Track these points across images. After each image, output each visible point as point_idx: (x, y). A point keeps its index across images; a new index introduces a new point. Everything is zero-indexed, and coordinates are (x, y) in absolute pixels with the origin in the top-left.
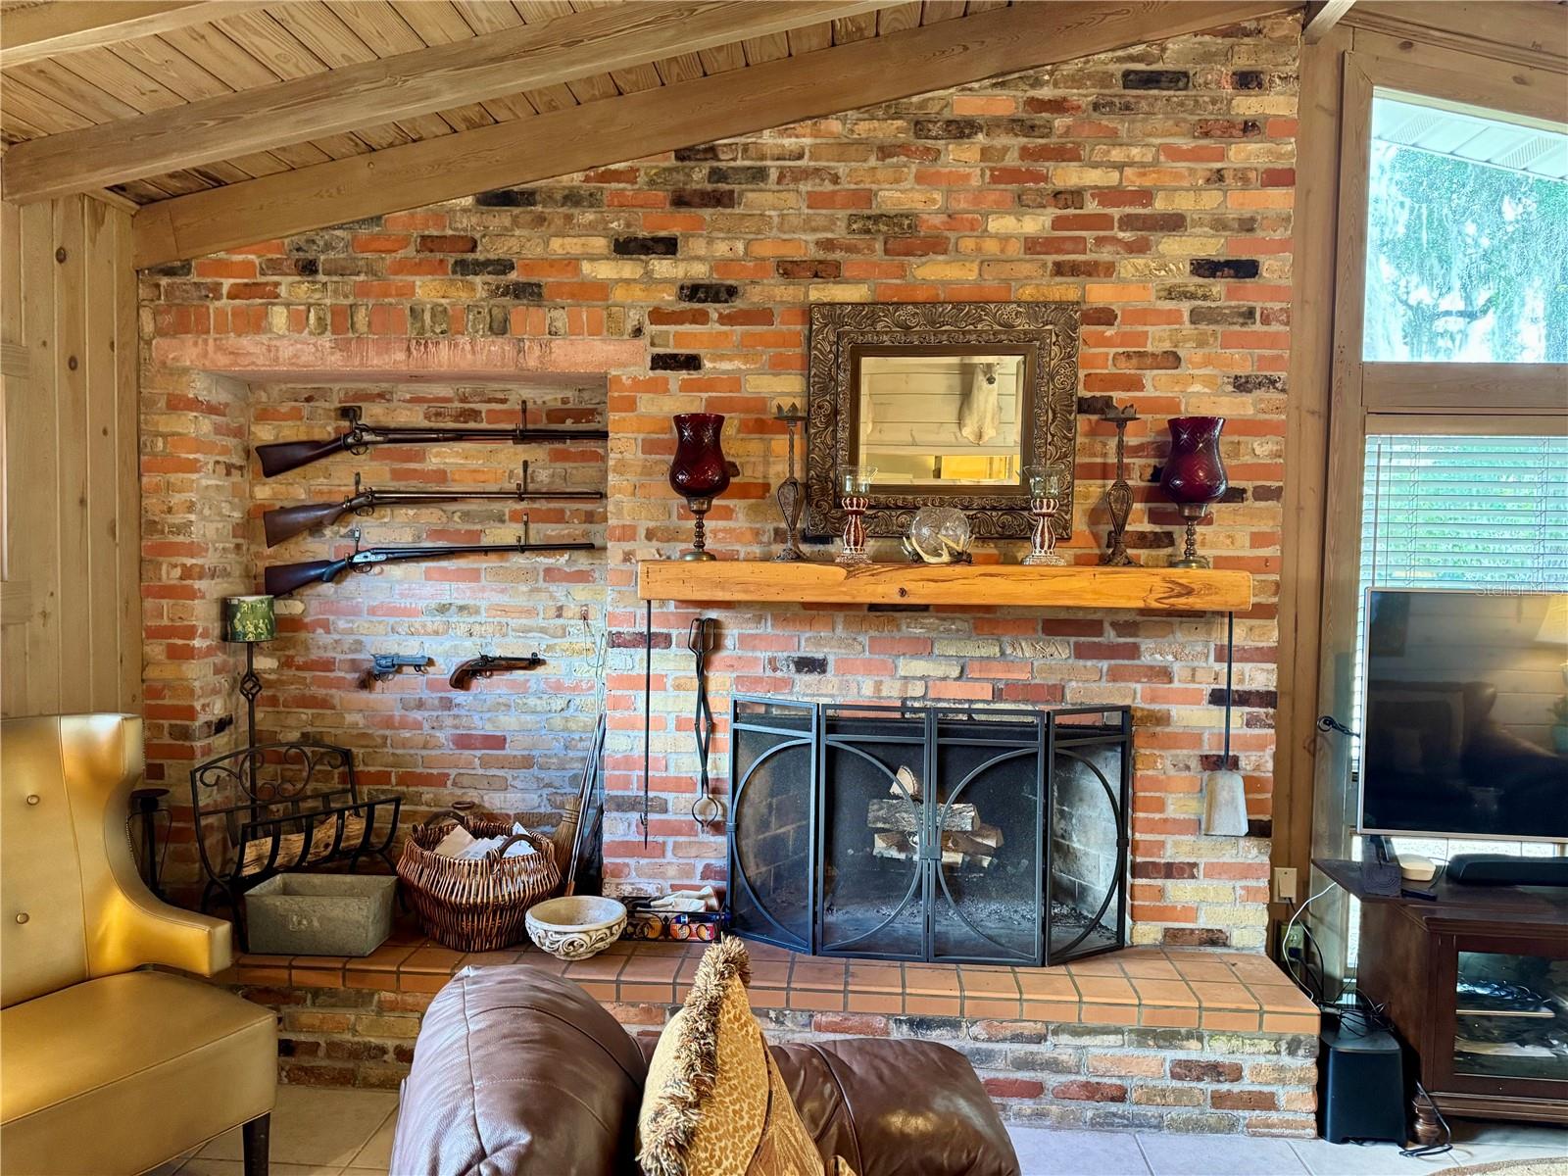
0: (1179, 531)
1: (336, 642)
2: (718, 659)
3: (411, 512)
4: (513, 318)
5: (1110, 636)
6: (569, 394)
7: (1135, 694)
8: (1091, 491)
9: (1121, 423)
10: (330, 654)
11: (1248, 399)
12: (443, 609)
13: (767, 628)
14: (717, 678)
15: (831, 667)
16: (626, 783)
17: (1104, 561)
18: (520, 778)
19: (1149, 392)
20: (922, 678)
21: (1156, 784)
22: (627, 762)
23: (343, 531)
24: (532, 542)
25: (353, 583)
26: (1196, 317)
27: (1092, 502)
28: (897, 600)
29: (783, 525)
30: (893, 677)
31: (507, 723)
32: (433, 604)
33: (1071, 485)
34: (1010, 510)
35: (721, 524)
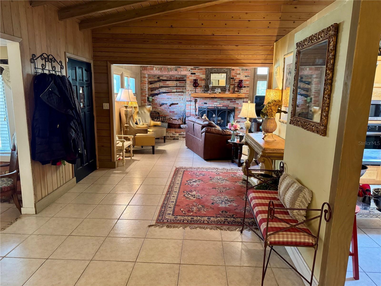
0: (240, 90)
1: (158, 102)
2: (197, 103)
3: (165, 88)
4: (177, 69)
5: (233, 100)
6: (181, 76)
7: (235, 106)
8: (232, 86)
9: (235, 80)
10: (157, 103)
11: (246, 78)
12: (168, 98)
13: (202, 100)
14: (197, 105)
15: (207, 104)
16: (188, 115)
17: (233, 93)
18: (176, 116)
19: (237, 77)
20: (216, 105)
21: (237, 114)
22: (188, 113)
23: (158, 90)
24: (177, 91)
25: (159, 96)
26: (242, 70)
27: (232, 88)
28: (214, 97)
29: (203, 90)
30: (213, 104)
31: (175, 110)
32: (167, 98)
33: (230, 86)
34: (224, 88)
35: (197, 90)
